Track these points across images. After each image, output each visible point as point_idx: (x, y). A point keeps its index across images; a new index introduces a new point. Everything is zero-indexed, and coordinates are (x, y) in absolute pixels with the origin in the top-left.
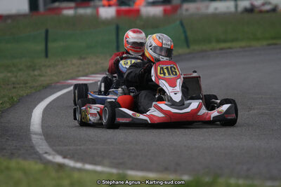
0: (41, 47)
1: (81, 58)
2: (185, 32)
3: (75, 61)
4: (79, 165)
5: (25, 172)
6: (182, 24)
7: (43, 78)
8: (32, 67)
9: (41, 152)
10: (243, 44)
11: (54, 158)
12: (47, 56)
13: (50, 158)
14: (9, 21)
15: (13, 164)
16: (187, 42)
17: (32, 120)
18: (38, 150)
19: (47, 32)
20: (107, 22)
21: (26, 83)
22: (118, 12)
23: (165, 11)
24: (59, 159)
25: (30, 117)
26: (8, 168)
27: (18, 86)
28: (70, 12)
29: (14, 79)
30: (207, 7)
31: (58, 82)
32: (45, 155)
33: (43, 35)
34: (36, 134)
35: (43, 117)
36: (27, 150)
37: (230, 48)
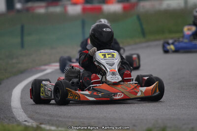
0: (18, 40)
3: (47, 51)
6: (139, 18)
7: (20, 65)
16: (144, 33)
17: (12, 98)
18: (19, 119)
19: (22, 28)
20: (74, 18)
21: (6, 70)
22: (84, 10)
23: (125, 8)
25: (10, 96)
28: (42, 11)
30: (161, 4)
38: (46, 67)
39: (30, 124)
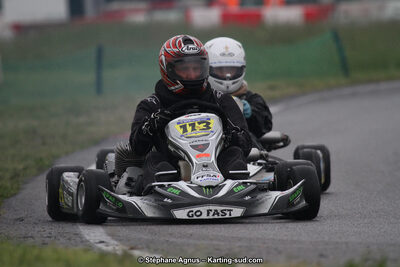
2: (340, 50)
7: (93, 129)
9: (92, 241)
18: (88, 238)
23: (308, 16)
30: (382, 8)
39: (110, 248)
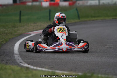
0: (18, 18)
1: (35, 23)
2: (78, 13)
3: (32, 24)
4: (35, 68)
5: (13, 70)
6: (77, 10)
7: (19, 31)
8: (14, 27)
9: (18, 62)
10: (102, 18)
11: (24, 65)
12: (20, 22)
13: (23, 64)
14: (4, 7)
15: (8, 67)
16: (79, 17)
19: (20, 12)
20: (45, 8)
21: (12, 33)
22: (50, 4)
23: (70, 4)
24: (26, 65)
25: (14, 47)
26: (5, 69)
27: (9, 34)
28: (30, 4)
29: (6, 31)
30: (87, 3)
31: (25, 33)
32: (21, 64)
33: (19, 13)
34: (16, 54)
35: (19, 47)
36: (13, 61)
37: (97, 20)
38: (32, 33)
